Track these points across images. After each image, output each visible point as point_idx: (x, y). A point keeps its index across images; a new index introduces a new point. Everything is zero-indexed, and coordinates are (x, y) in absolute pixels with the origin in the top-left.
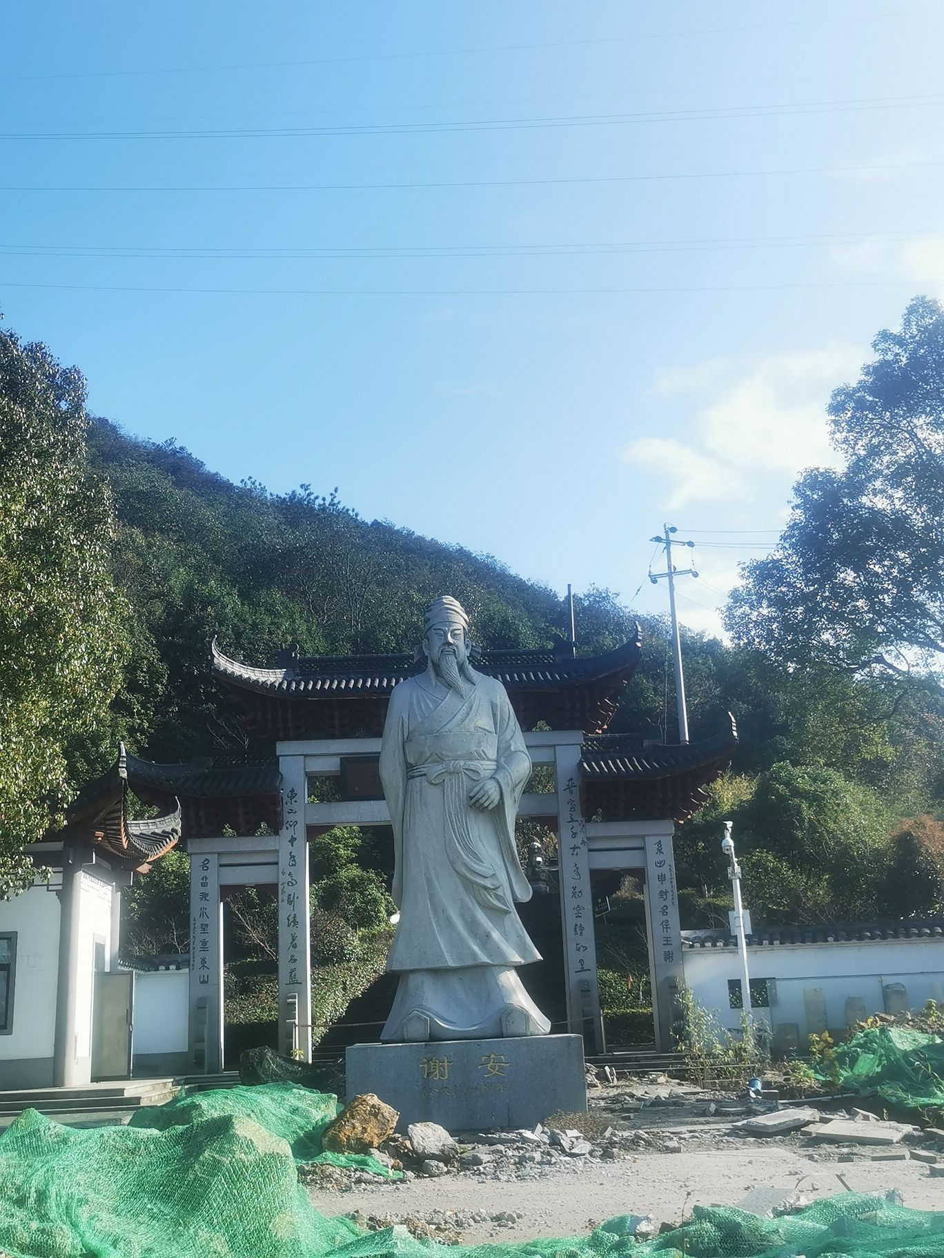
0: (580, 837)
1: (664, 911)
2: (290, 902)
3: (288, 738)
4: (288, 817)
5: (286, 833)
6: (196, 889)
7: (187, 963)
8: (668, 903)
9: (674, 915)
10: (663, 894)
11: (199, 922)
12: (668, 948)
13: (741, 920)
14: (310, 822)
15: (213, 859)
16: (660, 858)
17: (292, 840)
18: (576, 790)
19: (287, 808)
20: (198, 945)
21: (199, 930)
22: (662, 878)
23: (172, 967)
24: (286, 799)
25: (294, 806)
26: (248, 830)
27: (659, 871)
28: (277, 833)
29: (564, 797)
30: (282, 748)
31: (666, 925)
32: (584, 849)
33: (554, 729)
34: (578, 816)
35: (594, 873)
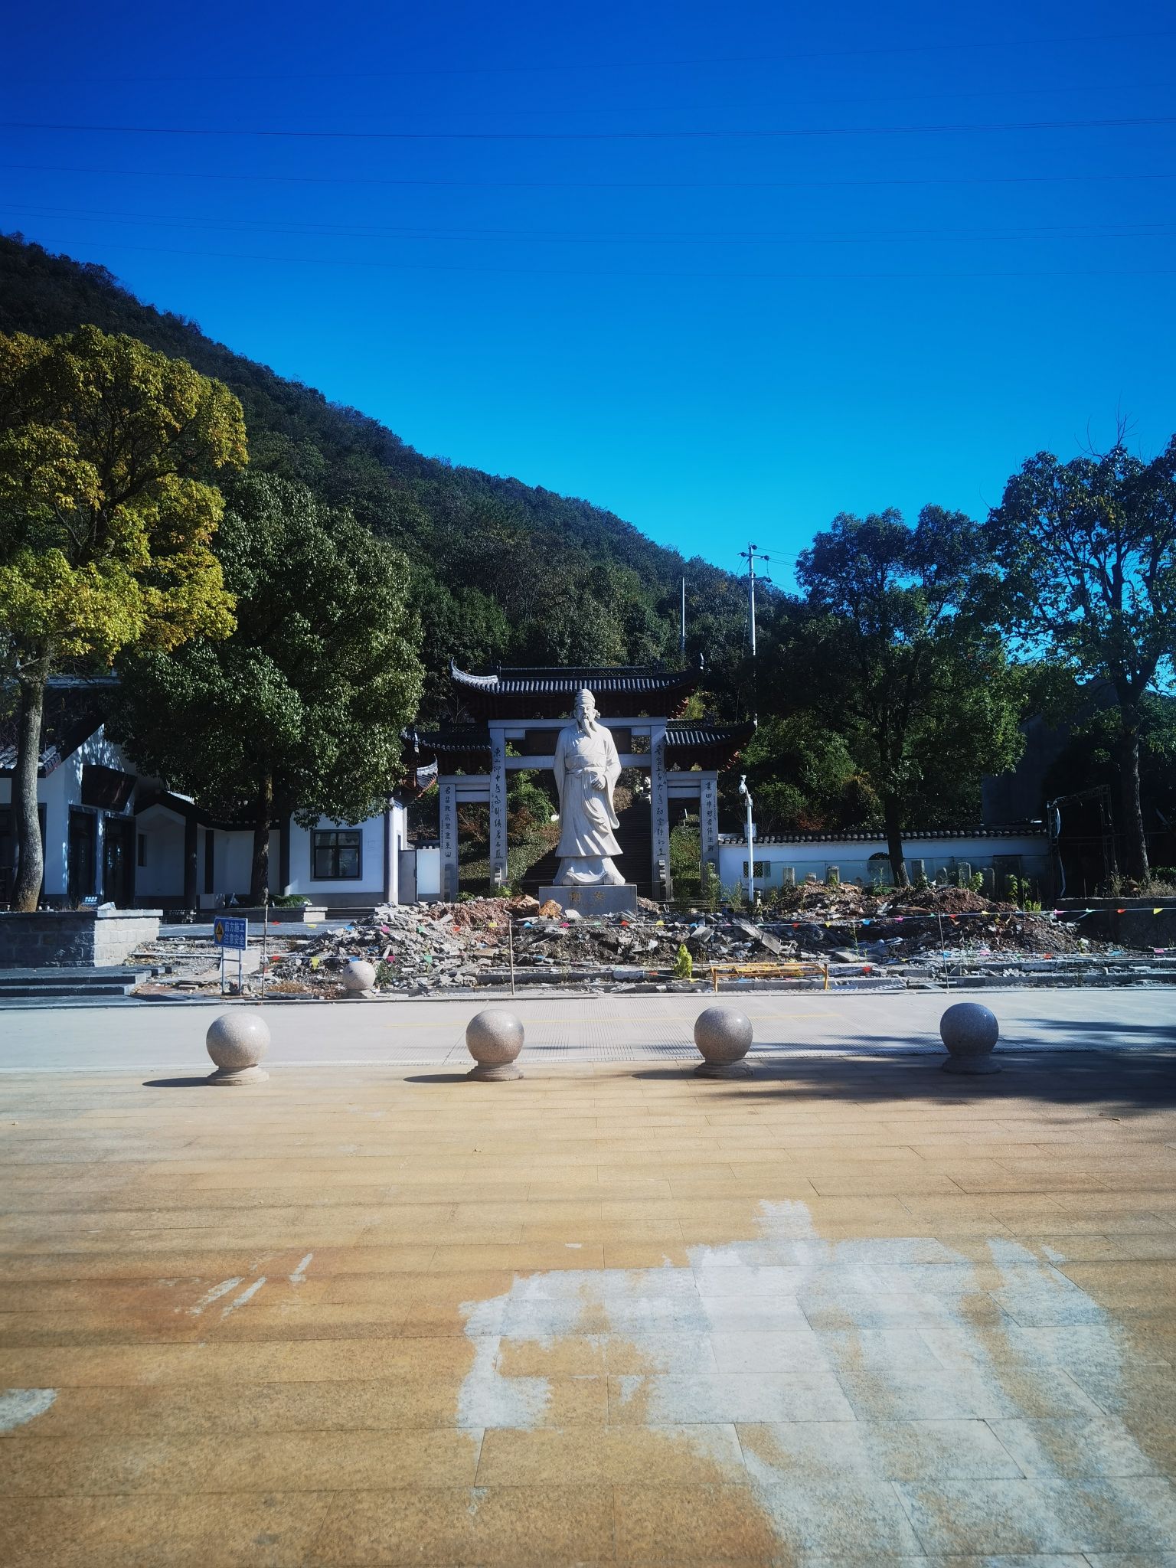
0: (663, 779)
1: (710, 822)
2: (496, 813)
3: (495, 718)
4: (495, 764)
5: (494, 774)
6: (443, 804)
7: (438, 845)
8: (712, 818)
9: (715, 823)
10: (709, 813)
11: (445, 822)
12: (711, 844)
13: (751, 830)
14: (508, 767)
15: (453, 788)
16: (709, 792)
17: (498, 778)
18: (662, 752)
19: (494, 759)
20: (444, 835)
21: (445, 827)
22: (709, 804)
23: (430, 847)
24: (494, 754)
25: (499, 758)
26: (471, 771)
27: (708, 800)
28: (489, 774)
29: (655, 756)
30: (492, 724)
31: (710, 830)
32: (665, 786)
33: (651, 716)
34: (662, 767)
35: (671, 801)
